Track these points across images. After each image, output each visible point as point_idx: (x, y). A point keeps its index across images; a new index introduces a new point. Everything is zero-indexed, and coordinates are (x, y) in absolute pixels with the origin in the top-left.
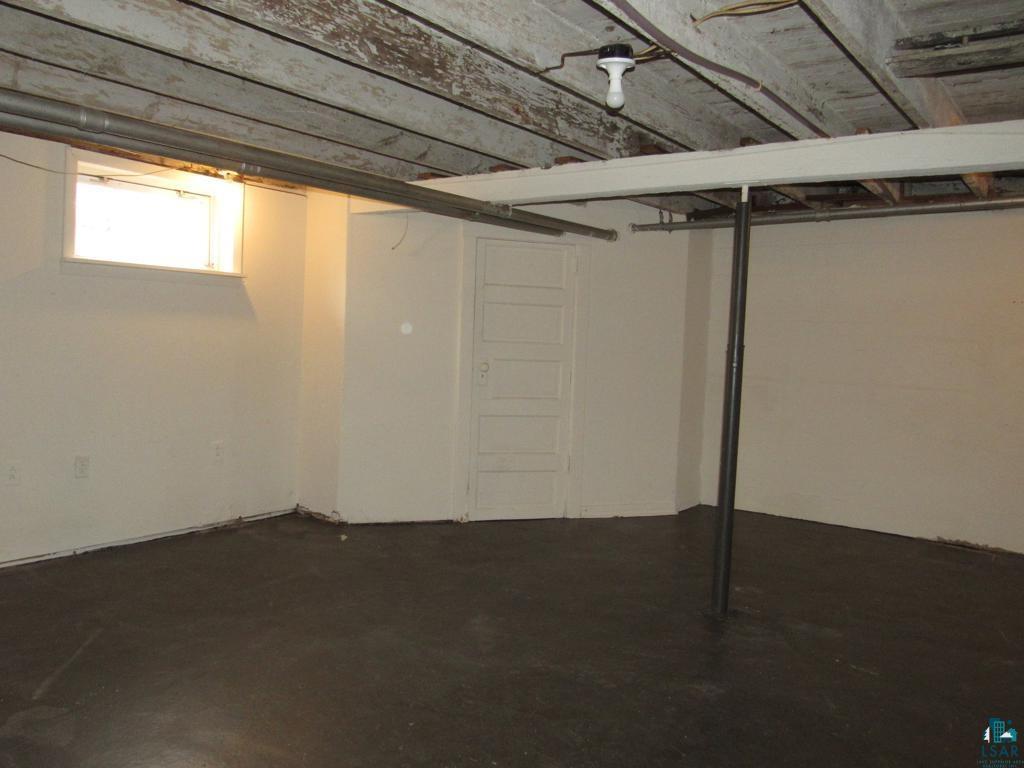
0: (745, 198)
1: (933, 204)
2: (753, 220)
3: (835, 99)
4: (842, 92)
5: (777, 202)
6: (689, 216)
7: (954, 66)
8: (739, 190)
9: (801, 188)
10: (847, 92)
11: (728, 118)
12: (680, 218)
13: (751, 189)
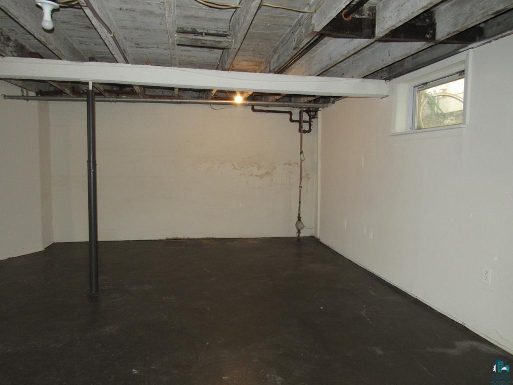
0: (91, 88)
1: (158, 99)
2: (96, 99)
3: (132, 47)
4: (136, 44)
5: (83, 91)
6: (37, 94)
7: (200, 44)
8: (87, 84)
9: (102, 85)
10: (138, 45)
11: (75, 46)
12: (32, 94)
13: (93, 83)
